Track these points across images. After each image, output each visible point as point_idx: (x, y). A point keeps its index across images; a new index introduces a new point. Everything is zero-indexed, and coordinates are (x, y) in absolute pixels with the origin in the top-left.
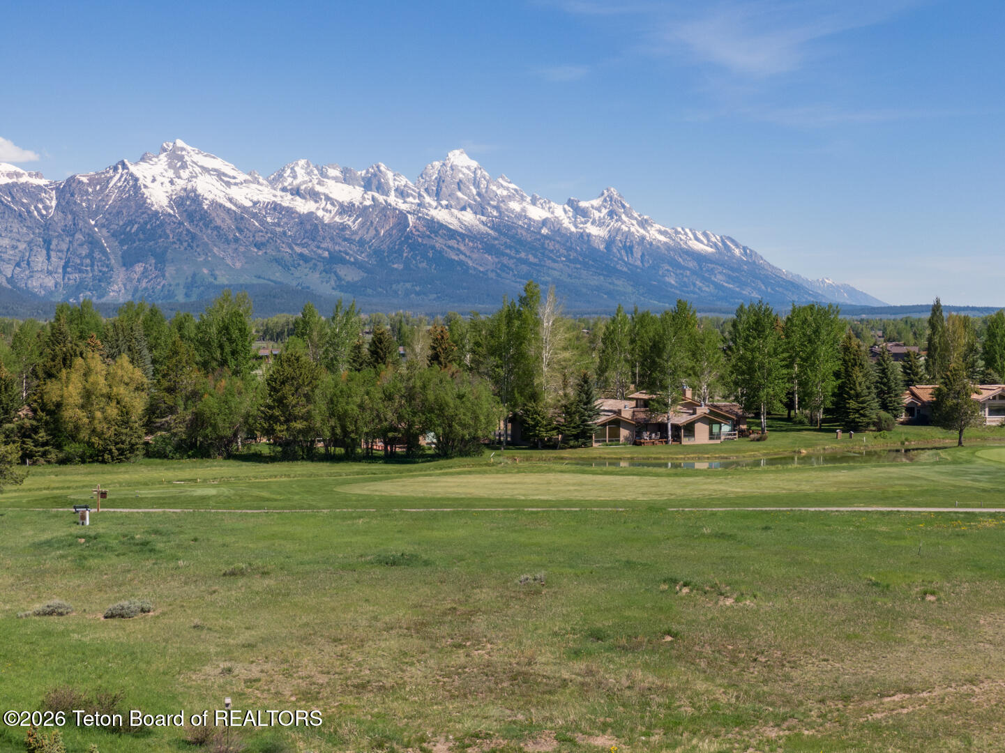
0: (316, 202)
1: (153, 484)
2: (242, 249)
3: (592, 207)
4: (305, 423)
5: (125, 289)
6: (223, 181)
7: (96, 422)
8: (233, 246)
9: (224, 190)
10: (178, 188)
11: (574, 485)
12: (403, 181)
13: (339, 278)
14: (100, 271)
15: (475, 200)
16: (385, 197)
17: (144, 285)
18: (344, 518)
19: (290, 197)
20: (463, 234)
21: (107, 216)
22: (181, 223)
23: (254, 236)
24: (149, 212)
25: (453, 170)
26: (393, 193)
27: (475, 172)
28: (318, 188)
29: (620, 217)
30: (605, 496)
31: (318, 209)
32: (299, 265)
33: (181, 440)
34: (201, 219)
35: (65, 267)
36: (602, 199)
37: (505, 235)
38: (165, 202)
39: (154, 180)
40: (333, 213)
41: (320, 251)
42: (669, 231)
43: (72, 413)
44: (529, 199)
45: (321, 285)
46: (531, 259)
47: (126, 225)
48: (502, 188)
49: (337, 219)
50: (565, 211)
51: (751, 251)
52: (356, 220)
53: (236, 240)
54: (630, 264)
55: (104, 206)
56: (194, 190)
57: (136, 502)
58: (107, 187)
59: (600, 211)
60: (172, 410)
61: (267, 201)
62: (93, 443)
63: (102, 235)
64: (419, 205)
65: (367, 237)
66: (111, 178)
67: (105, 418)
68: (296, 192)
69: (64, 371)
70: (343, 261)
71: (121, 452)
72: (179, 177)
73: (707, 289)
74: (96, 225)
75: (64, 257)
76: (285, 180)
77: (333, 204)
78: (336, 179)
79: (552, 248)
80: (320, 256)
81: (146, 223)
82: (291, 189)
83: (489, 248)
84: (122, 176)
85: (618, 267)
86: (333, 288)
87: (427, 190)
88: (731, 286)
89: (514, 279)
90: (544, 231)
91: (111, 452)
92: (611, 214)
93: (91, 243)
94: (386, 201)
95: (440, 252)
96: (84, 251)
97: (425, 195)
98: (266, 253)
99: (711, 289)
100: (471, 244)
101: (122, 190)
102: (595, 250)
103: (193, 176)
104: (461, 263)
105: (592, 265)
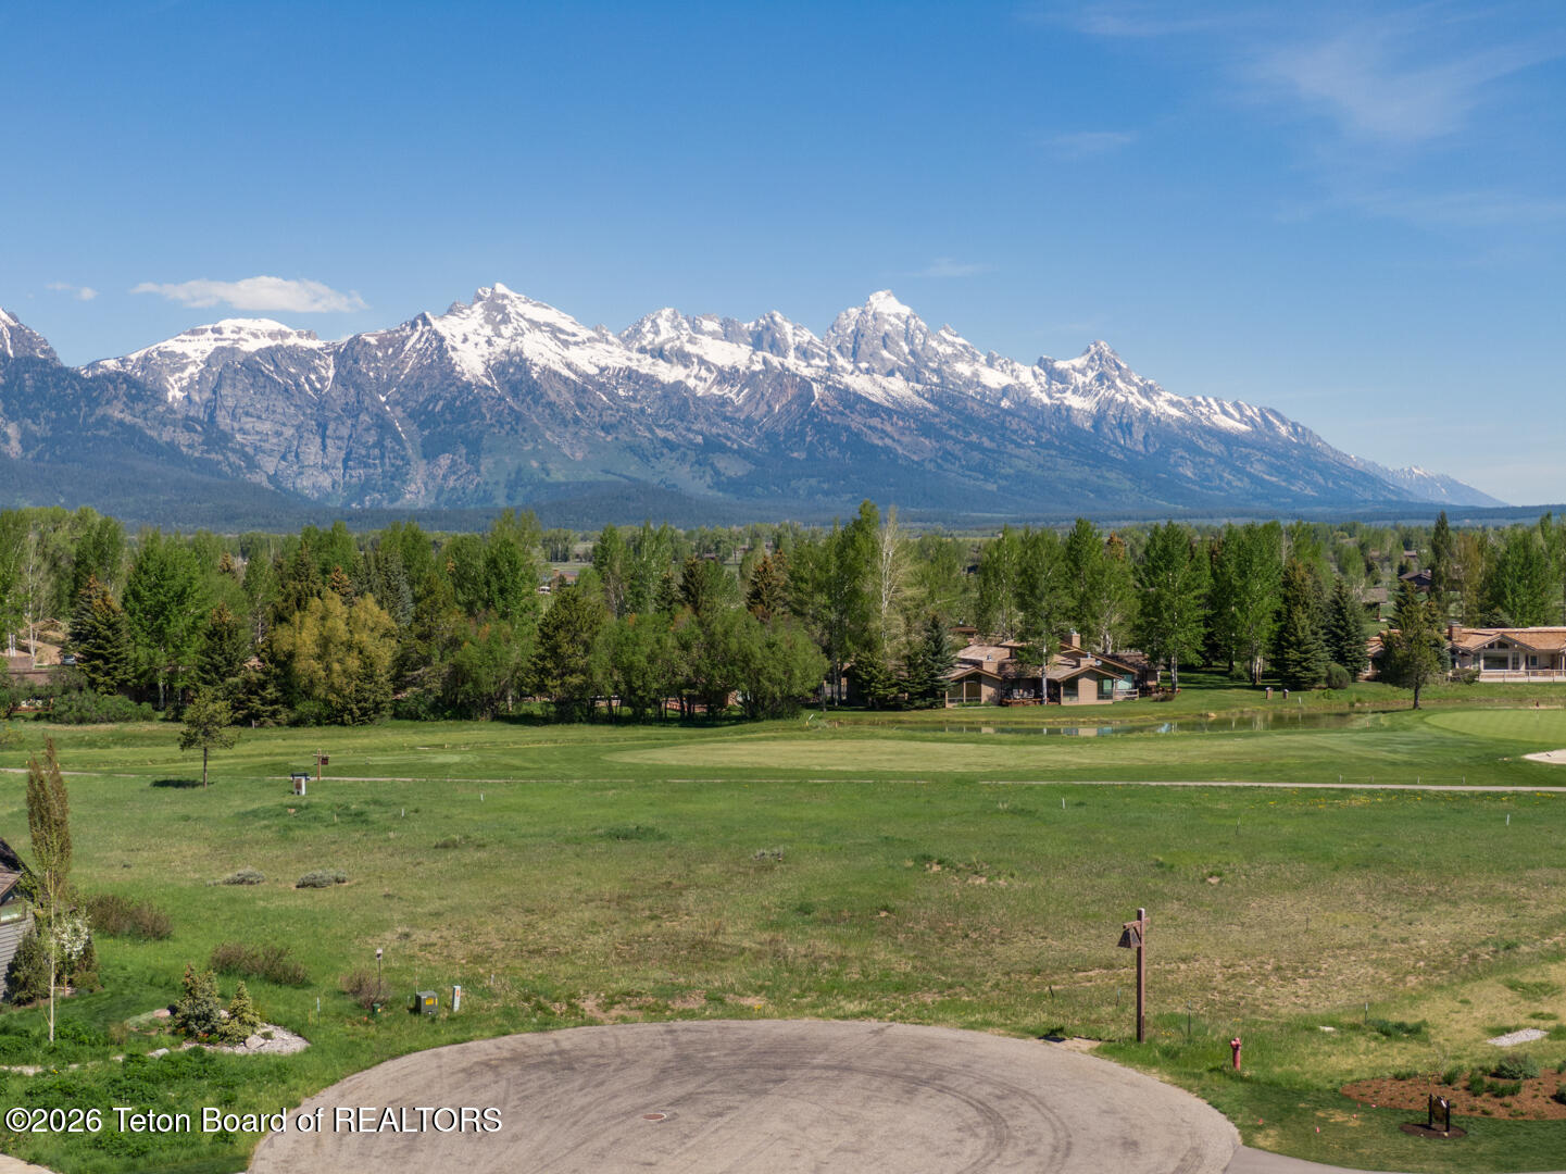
0: (686, 366)
1: (393, 749)
2: (584, 433)
3: (1074, 369)
4: (582, 677)
5: (426, 489)
6: (559, 339)
7: (335, 675)
8: (572, 429)
9: (560, 351)
10: (498, 350)
11: (891, 753)
12: (806, 336)
13: (717, 473)
14: (393, 465)
15: (907, 362)
16: (781, 359)
17: (451, 483)
18: (594, 789)
19: (650, 360)
20: (888, 408)
21: (403, 390)
22: (501, 399)
23: (601, 415)
24: (459, 384)
25: (876, 319)
26: (792, 353)
27: (907, 323)
28: (689, 348)
29: (1113, 382)
30: (918, 766)
31: (688, 376)
32: (662, 454)
33: (438, 697)
34: (528, 393)
35: (345, 461)
36: (1088, 357)
37: (948, 409)
38: (480, 370)
39: (465, 340)
40: (709, 381)
41: (691, 436)
42: (1185, 401)
43: (306, 666)
44: (983, 358)
45: (691, 481)
46: (986, 443)
47: (429, 401)
48: (946, 343)
49: (715, 390)
50: (1035, 375)
51: (1304, 429)
52: (741, 391)
53: (577, 421)
54: (1129, 450)
55: (398, 377)
56: (520, 353)
57: (366, 770)
58: (402, 350)
59: (1085, 375)
60: (426, 661)
61: (618, 366)
62: (330, 702)
63: (396, 416)
64: (829, 369)
65: (756, 415)
66: (408, 337)
67: (345, 671)
68: (659, 353)
69: (297, 614)
70: (723, 449)
71: (364, 712)
72: (499, 335)
73: (1239, 484)
74: (387, 403)
75: (344, 446)
76: (644, 336)
77: (709, 370)
78: (713, 335)
79: (1015, 427)
80: (691, 442)
81: (454, 399)
82: (652, 350)
83: (927, 429)
84: (422, 334)
85: (1111, 453)
86: (709, 487)
87: (839, 348)
88: (1274, 479)
89: (960, 471)
90: (1005, 403)
91: (351, 712)
92: (1101, 378)
93: (381, 427)
94: (782, 365)
95: (857, 435)
96: (371, 439)
97: (837, 355)
98: (617, 438)
99: (1246, 483)
100: (901, 423)
101: (422, 354)
102: (1076, 430)
103: (519, 333)
104: (887, 450)
105: (1074, 452)
